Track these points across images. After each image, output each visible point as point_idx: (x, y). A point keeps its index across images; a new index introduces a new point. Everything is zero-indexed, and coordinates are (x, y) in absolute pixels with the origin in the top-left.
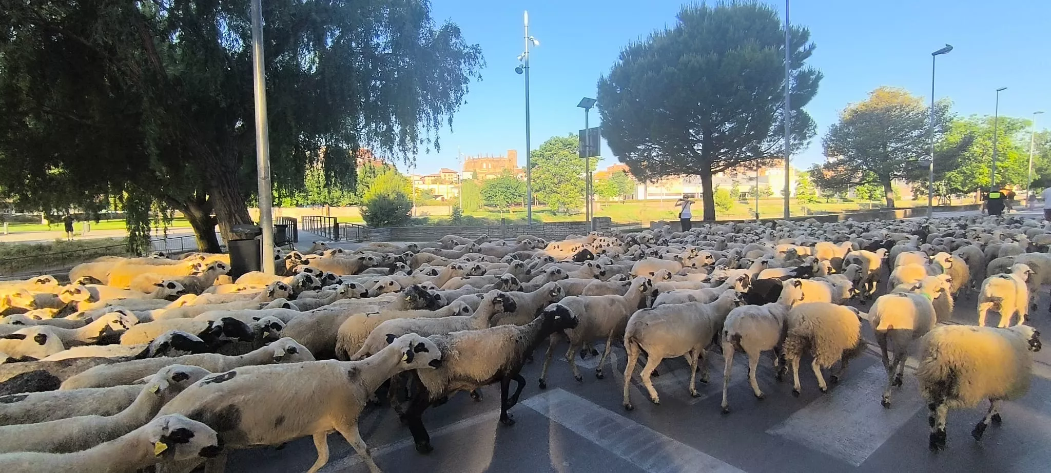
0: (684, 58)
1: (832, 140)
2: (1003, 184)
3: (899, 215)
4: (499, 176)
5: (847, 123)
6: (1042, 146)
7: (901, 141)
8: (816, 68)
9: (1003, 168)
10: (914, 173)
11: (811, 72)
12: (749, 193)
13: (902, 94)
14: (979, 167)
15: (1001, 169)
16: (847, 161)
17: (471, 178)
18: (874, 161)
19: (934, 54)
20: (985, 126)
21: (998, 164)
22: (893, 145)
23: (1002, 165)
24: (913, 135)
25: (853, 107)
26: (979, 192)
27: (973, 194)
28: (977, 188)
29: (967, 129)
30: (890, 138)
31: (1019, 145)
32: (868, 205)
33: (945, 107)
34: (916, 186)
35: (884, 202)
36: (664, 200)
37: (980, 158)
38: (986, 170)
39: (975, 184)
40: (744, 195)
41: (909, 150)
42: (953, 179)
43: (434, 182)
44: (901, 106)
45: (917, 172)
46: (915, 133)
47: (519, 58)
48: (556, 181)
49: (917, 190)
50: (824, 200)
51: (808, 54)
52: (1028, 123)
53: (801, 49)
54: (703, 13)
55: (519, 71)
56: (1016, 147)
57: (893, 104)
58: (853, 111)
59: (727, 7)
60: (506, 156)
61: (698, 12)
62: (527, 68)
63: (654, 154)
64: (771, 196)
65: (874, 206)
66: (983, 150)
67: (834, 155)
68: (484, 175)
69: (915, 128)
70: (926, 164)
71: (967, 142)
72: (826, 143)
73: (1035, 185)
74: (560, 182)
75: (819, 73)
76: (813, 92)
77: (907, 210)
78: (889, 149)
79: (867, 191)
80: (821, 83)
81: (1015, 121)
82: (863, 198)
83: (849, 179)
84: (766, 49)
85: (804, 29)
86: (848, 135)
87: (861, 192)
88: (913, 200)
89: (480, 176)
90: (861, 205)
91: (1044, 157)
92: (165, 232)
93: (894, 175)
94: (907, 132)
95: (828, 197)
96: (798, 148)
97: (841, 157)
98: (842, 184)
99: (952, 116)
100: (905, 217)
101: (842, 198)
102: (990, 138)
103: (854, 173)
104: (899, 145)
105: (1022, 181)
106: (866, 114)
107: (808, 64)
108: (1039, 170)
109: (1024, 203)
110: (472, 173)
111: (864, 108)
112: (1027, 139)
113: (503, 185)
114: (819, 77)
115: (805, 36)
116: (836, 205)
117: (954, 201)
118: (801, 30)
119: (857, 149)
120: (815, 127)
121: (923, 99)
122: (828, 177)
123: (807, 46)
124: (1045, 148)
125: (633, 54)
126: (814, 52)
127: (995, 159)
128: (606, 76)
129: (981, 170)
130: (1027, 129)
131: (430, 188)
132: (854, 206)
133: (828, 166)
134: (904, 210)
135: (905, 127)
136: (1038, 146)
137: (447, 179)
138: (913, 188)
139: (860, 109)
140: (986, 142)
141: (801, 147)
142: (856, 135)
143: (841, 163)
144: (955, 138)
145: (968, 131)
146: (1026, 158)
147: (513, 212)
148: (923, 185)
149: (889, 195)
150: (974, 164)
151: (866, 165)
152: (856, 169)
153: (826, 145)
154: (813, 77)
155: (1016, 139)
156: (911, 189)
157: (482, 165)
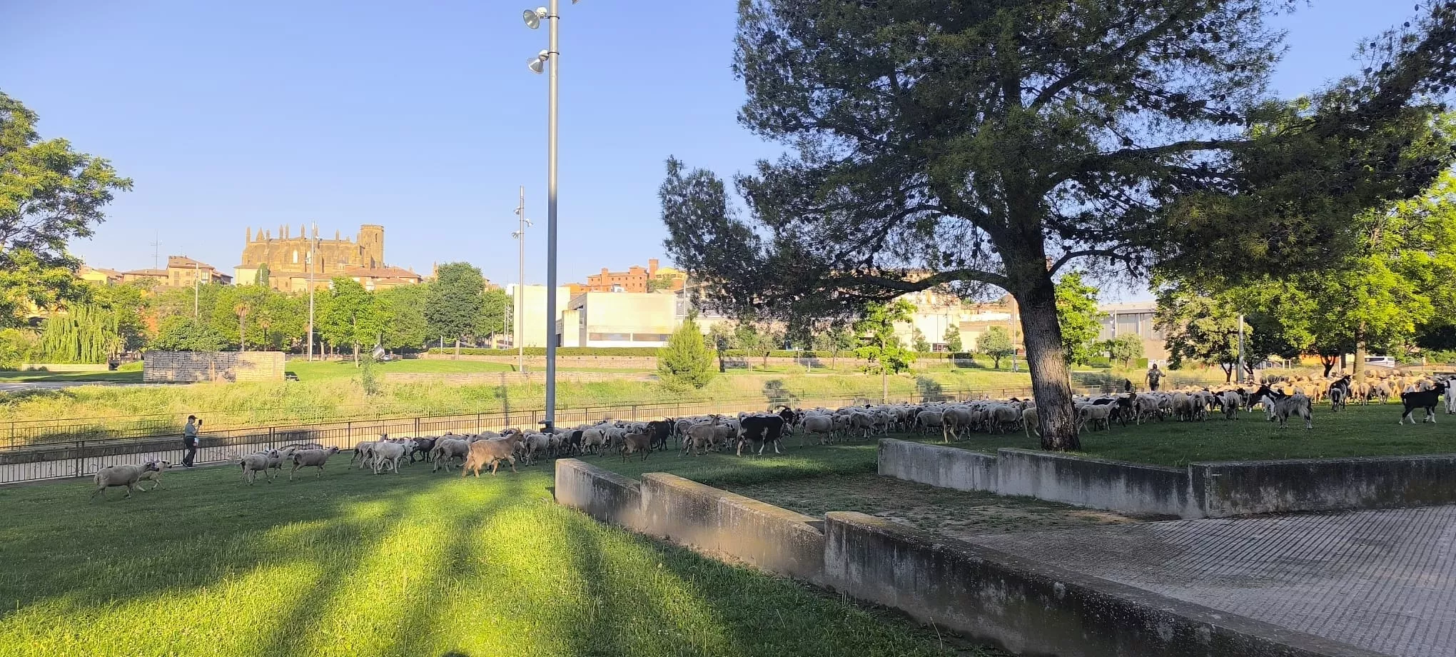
60: (354, 240)
110: (257, 271)
138: (1170, 339)
156: (1165, 343)
157: (288, 256)
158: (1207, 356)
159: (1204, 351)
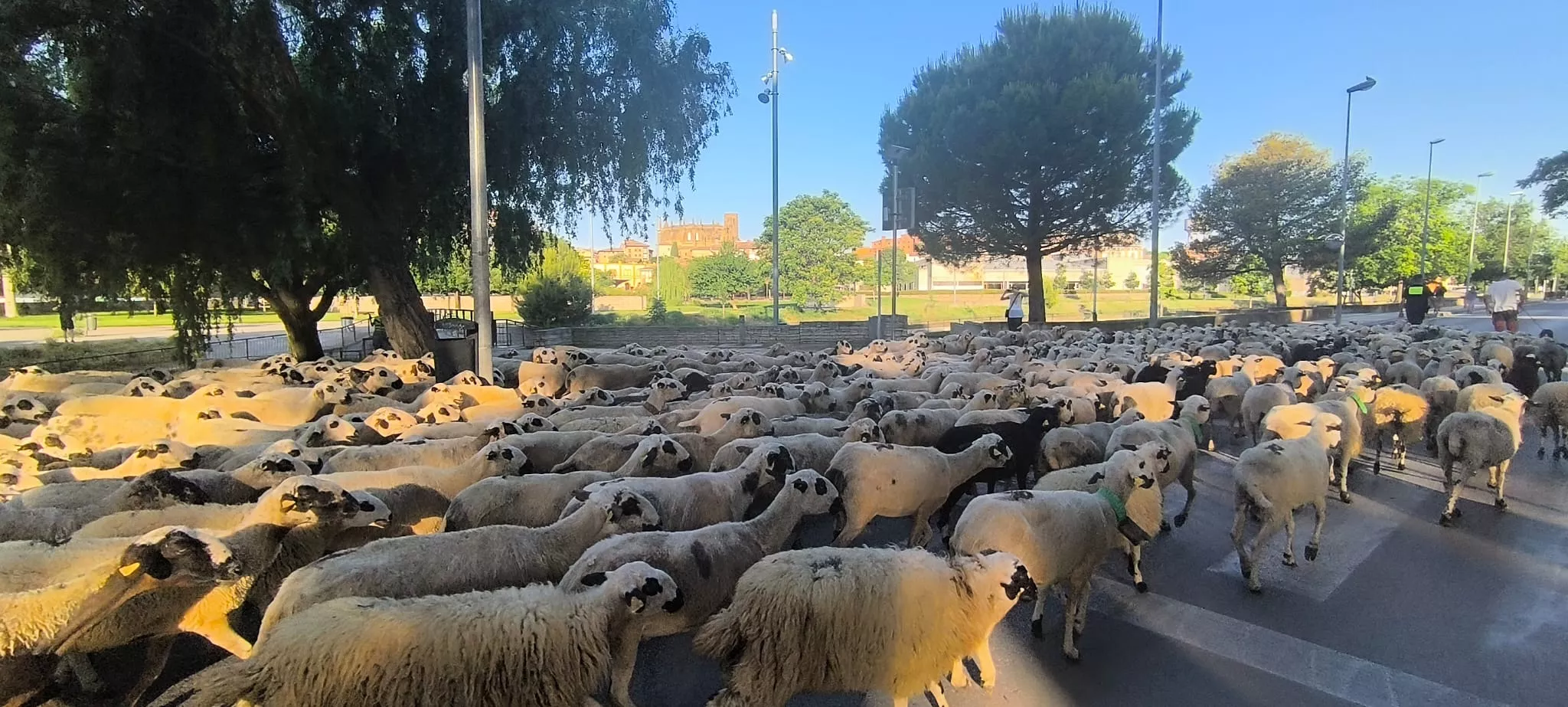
0: (1009, 88)
1: (1202, 209)
2: (1432, 276)
3: (1296, 316)
4: (717, 252)
5: (1224, 185)
6: (1487, 222)
7: (1297, 212)
8: (1190, 107)
9: (1434, 252)
10: (1316, 257)
11: (1183, 113)
12: (1080, 282)
13: (1301, 144)
14: (1403, 251)
15: (1432, 254)
16: (1222, 240)
17: (669, 255)
18: (1260, 240)
19: (1349, 91)
20: (1412, 192)
21: (1429, 246)
22: (1287, 217)
23: (1434, 248)
24: (1315, 204)
25: (1232, 162)
26: (1401, 286)
27: (1392, 289)
28: (1399, 279)
29: (1387, 196)
30: (1283, 207)
31: (1456, 220)
32: (1247, 302)
33: (1359, 164)
34: (1313, 276)
35: (1271, 298)
36: (959, 292)
37: (1404, 238)
38: (1412, 255)
39: (1395, 274)
40: (1072, 286)
41: (1310, 225)
42: (1367, 267)
43: (614, 261)
44: (1299, 162)
45: (1318, 257)
46: (1318, 201)
47: (764, 79)
48: (804, 261)
49: (1315, 282)
50: (1185, 295)
51: (1179, 87)
52: (1468, 190)
53: (1171, 79)
54: (1034, 23)
55: (763, 98)
56: (1452, 224)
57: (1289, 160)
58: (1232, 167)
59: (1068, 15)
60: (721, 223)
61: (1027, 23)
62: (775, 95)
63: (959, 225)
64: (1111, 288)
65: (1255, 304)
66: (1408, 226)
67: (1205, 230)
68: (688, 251)
69: (1317, 194)
70: (1333, 246)
71: (1388, 214)
72: (1195, 213)
73: (1478, 276)
74: (809, 263)
75: (1195, 114)
76: (1185, 142)
77: (1307, 310)
78: (1281, 223)
79: (1247, 283)
80: (1196, 128)
81: (1452, 187)
82: (1240, 292)
83: (1225, 265)
84: (1125, 79)
85: (1175, 51)
86: (1224, 201)
87: (1238, 284)
88: (1309, 296)
89: (682, 253)
90: (1237, 302)
91: (1489, 237)
92: (230, 331)
93: (1288, 260)
94: (1307, 200)
95: (1191, 290)
96: (1164, 220)
97: (1215, 233)
98: (1215, 272)
99: (1369, 178)
100: (1303, 320)
101: (1210, 292)
102: (1418, 210)
103: (1232, 255)
104: (1295, 217)
105: (1459, 271)
106: (1252, 172)
107: (1179, 101)
108: (1482, 257)
109: (1461, 303)
110: (670, 247)
111: (1248, 163)
112: (1468, 209)
113: (722, 266)
114: (1194, 120)
115: (1174, 62)
116: (1201, 303)
117: (1366, 299)
118: (1171, 52)
119: (1237, 222)
120: (1189, 190)
121: (1329, 152)
122: (1197, 262)
123: (1179, 75)
124: (1492, 225)
125: (933, 81)
126: (1187, 84)
127: (1424, 239)
128: (893, 110)
129: (1405, 255)
130: (1469, 197)
131: (608, 268)
132: (1228, 304)
133: (1196, 246)
134: (1301, 311)
135: (1304, 192)
136: (1482, 222)
137: (633, 257)
138: (1309, 279)
139: (1243, 165)
140: (1413, 215)
141: (1169, 219)
142: (1236, 201)
143: (1215, 241)
144: (1370, 209)
145: (1389, 200)
146: (1466, 239)
147: (738, 307)
148: (1324, 275)
149: (1280, 289)
150: (1396, 247)
151: (1249, 245)
152: (1234, 251)
153: (1193, 216)
154: (1186, 119)
155: (1452, 212)
156: (1306, 281)
157: (685, 236)
158: (1332, 288)
159: (1330, 286)
